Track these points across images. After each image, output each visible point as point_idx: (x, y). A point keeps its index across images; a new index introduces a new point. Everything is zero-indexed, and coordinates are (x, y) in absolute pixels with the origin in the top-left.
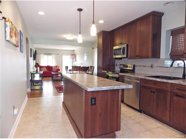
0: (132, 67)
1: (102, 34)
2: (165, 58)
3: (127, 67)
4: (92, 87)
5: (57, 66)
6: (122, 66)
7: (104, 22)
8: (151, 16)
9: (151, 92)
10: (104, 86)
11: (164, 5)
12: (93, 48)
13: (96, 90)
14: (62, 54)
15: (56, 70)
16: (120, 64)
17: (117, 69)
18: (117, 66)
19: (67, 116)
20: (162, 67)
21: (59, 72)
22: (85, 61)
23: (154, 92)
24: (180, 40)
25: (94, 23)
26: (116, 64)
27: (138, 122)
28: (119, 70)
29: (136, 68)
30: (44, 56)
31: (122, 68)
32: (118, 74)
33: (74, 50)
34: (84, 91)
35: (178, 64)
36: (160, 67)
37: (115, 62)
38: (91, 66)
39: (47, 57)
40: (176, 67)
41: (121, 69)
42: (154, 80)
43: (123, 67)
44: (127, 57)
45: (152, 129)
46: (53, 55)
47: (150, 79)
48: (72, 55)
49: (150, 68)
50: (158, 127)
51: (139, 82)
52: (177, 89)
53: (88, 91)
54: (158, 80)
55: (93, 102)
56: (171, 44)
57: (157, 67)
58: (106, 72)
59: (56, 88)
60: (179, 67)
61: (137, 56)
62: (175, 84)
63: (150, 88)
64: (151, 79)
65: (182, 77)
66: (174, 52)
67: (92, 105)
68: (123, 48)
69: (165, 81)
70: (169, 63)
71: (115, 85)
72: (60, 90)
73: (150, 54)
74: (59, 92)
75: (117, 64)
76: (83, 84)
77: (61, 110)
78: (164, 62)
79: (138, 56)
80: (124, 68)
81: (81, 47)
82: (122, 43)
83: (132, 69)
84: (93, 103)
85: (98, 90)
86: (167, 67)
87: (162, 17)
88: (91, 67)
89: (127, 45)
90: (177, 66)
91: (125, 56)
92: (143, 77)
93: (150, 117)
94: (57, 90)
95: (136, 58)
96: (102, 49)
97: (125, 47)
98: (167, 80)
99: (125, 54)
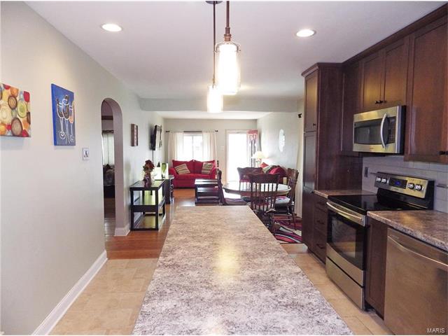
0: (424, 188)
1: (316, 73)
3: (403, 184)
5: (213, 162)
6: (384, 180)
7: (315, 33)
12: (300, 116)
15: (209, 172)
16: (379, 173)
17: (369, 187)
18: (369, 176)
22: (282, 150)
26: (364, 169)
28: (375, 191)
29: (439, 192)
30: (185, 137)
31: (383, 187)
32: (364, 213)
33: (256, 121)
37: (362, 163)
38: (289, 169)
39: (191, 137)
41: (380, 189)
43: (390, 184)
44: (402, 151)
46: (205, 134)
48: (251, 132)
58: (326, 196)
61: (444, 153)
68: (388, 119)
75: (369, 171)
80: (393, 189)
81: (269, 113)
82: (385, 102)
83: (422, 195)
88: (291, 171)
89: (404, 111)
91: (393, 148)
95: (437, 161)
96: (316, 123)
97: (395, 118)
99: (394, 142)
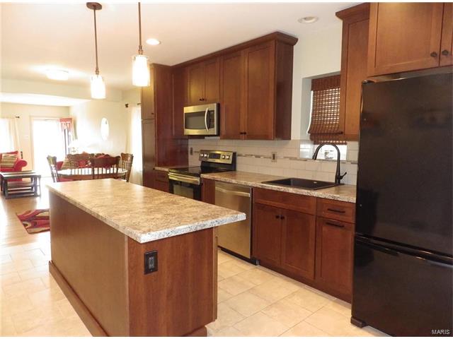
0: (231, 157)
2: (301, 140)
3: (218, 156)
4: (149, 231)
5: (16, 153)
6: (205, 155)
7: (161, 43)
8: (273, 43)
9: (277, 217)
10: (180, 224)
11: (300, 21)
12: (127, 106)
13: (162, 237)
14: (30, 117)
15: (13, 164)
16: (202, 150)
17: (194, 161)
18: (193, 153)
19: (68, 303)
20: (296, 159)
21: (24, 169)
22: (105, 139)
23: (282, 218)
24: (328, 101)
25: (141, 50)
26: (189, 150)
27: (252, 289)
28: (199, 164)
29: (239, 159)
31: (205, 160)
32: (198, 175)
33: (68, 108)
34: (126, 239)
35: (326, 153)
36: (291, 158)
37: (188, 145)
38: (122, 154)
40: (323, 160)
41: (203, 162)
42: (282, 190)
43: (209, 158)
44: (218, 134)
45: (282, 301)
47: (273, 189)
48: (62, 120)
49: (270, 160)
50: (293, 294)
51: (249, 195)
52: (329, 210)
53: (142, 242)
54: (291, 190)
55: (151, 263)
56: (311, 108)
57: (285, 158)
58: (167, 170)
59: (22, 220)
60: (327, 160)
61: (242, 133)
62: (325, 199)
63: (273, 209)
64: (275, 187)
65: (334, 181)
66: (318, 127)
67: (147, 271)
68: (209, 112)
69: (305, 192)
70: (307, 149)
71: (206, 217)
72: (35, 225)
73: (271, 130)
74: (33, 230)
75: (194, 150)
76: (119, 220)
77: (48, 286)
78: (299, 148)
79: (245, 133)
80: (211, 160)
82: (206, 100)
83: (230, 162)
84: (151, 266)
85: (166, 236)
86: (306, 160)
87: (295, 46)
88: (124, 156)
89: (219, 106)
90: (323, 158)
91: (214, 131)
92: (259, 184)
93: (274, 273)
94: (25, 225)
95: (239, 139)
96: (154, 112)
97: (214, 111)
98: (309, 191)
99: (213, 127)
